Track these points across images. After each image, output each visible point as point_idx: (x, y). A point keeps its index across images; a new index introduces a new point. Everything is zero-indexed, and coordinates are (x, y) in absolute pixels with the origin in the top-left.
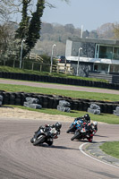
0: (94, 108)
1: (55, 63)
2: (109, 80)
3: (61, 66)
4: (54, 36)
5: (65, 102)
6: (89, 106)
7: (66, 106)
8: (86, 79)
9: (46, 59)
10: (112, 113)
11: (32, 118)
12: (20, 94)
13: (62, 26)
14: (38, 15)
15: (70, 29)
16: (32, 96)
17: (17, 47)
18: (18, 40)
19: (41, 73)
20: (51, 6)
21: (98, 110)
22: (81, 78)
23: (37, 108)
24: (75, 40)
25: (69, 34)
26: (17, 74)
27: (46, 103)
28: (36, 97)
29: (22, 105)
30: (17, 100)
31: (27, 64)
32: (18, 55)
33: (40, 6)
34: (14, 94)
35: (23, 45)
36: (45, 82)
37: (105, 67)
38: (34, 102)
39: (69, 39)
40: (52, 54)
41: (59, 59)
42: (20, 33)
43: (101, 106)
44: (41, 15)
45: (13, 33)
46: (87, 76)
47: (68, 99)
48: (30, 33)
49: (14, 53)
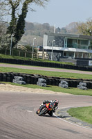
0: (64, 83)
1: (35, 51)
2: (74, 63)
3: (40, 54)
4: (35, 32)
5: (42, 79)
6: (59, 82)
7: (43, 82)
8: (58, 63)
9: (29, 49)
10: (76, 87)
11: (19, 91)
12: (10, 74)
13: (40, 25)
14: (23, 17)
15: (46, 26)
16: (19, 75)
17: (8, 40)
18: (9, 35)
19: (25, 59)
20: (33, 10)
21: (66, 85)
22: (54, 62)
23: (23, 84)
24: (50, 35)
25: (45, 30)
26: (8, 59)
27: (29, 80)
28: (22, 76)
29: (12, 82)
30: (8, 78)
31: (16, 52)
32: (9, 46)
33: (25, 10)
34: (6, 74)
35: (13, 39)
36: (28, 65)
37: (71, 54)
38: (20, 80)
39: (46, 34)
40: (33, 45)
41: (38, 49)
42: (10, 30)
43: (69, 82)
44: (25, 17)
45: (5, 29)
46: (58, 60)
47: (44, 77)
48: (17, 30)
49: (6, 44)
